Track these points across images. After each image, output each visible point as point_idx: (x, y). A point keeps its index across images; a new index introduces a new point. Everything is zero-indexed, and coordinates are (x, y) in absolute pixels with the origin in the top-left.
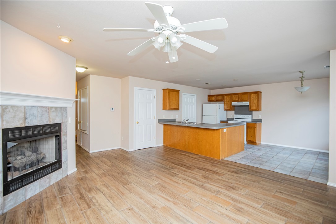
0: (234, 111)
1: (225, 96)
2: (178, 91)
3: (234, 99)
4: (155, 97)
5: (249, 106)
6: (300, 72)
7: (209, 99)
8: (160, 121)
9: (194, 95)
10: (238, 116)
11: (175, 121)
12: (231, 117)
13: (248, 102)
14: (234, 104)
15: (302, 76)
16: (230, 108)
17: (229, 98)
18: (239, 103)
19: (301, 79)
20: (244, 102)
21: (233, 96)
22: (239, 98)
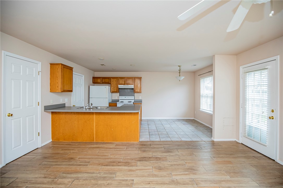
0: (119, 93)
1: (112, 79)
2: (71, 69)
3: (121, 82)
4: (40, 73)
5: (133, 89)
6: (179, 66)
7: (95, 81)
8: (47, 108)
9: (82, 75)
10: (123, 97)
11: (65, 107)
12: (116, 98)
13: (133, 86)
14: (120, 86)
15: (180, 69)
16: (117, 90)
17: (116, 81)
18: (125, 86)
19: (179, 71)
20: (129, 86)
21: (120, 80)
22: (125, 82)
